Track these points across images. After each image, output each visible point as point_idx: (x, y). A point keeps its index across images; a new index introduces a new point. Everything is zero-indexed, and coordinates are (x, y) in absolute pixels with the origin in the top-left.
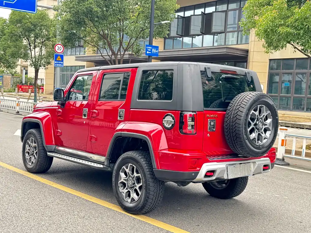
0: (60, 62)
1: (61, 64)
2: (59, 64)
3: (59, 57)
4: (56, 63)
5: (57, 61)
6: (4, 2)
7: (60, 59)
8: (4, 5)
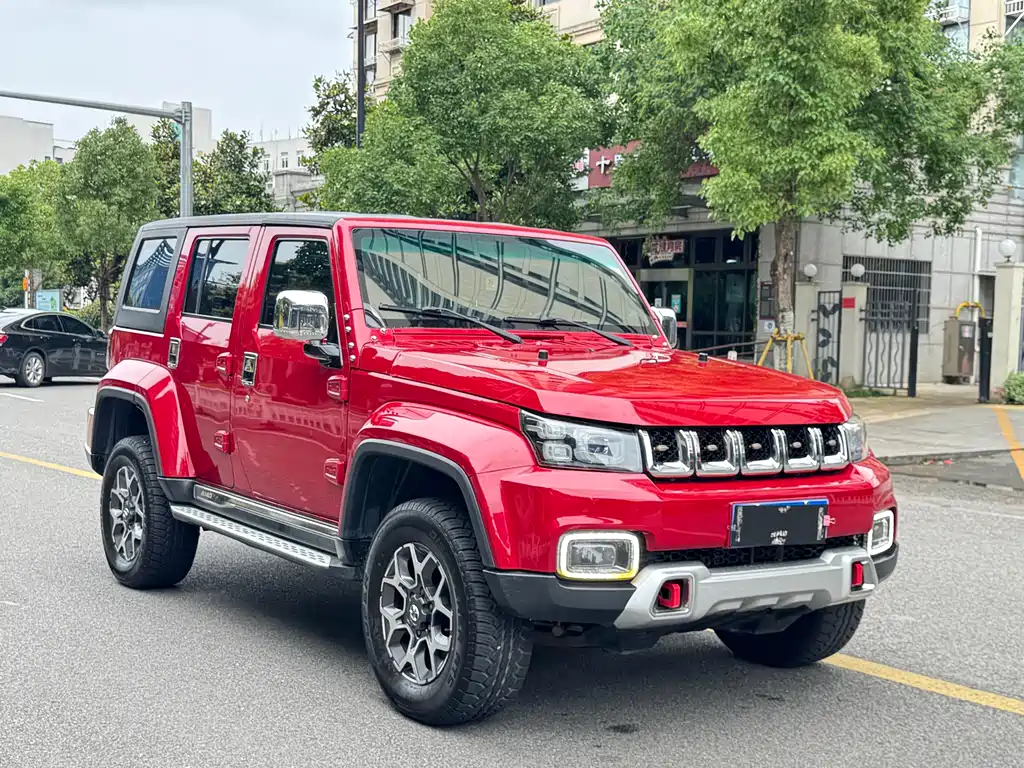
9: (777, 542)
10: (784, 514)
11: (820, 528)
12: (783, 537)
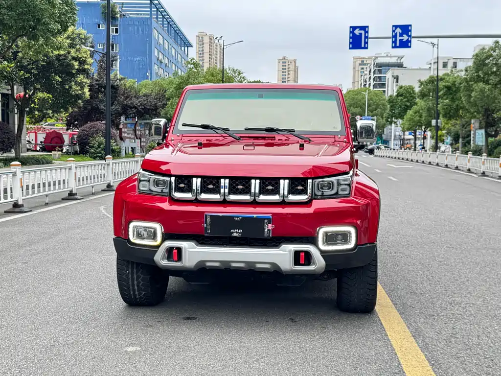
9: (235, 234)
10: (237, 221)
11: (266, 230)
12: (240, 233)
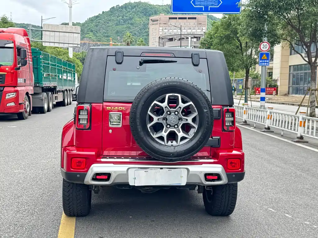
0: (265, 61)
1: (266, 62)
2: (264, 62)
3: (264, 56)
4: (261, 63)
5: (262, 60)
6: (209, 7)
7: (266, 58)
8: (209, 10)
